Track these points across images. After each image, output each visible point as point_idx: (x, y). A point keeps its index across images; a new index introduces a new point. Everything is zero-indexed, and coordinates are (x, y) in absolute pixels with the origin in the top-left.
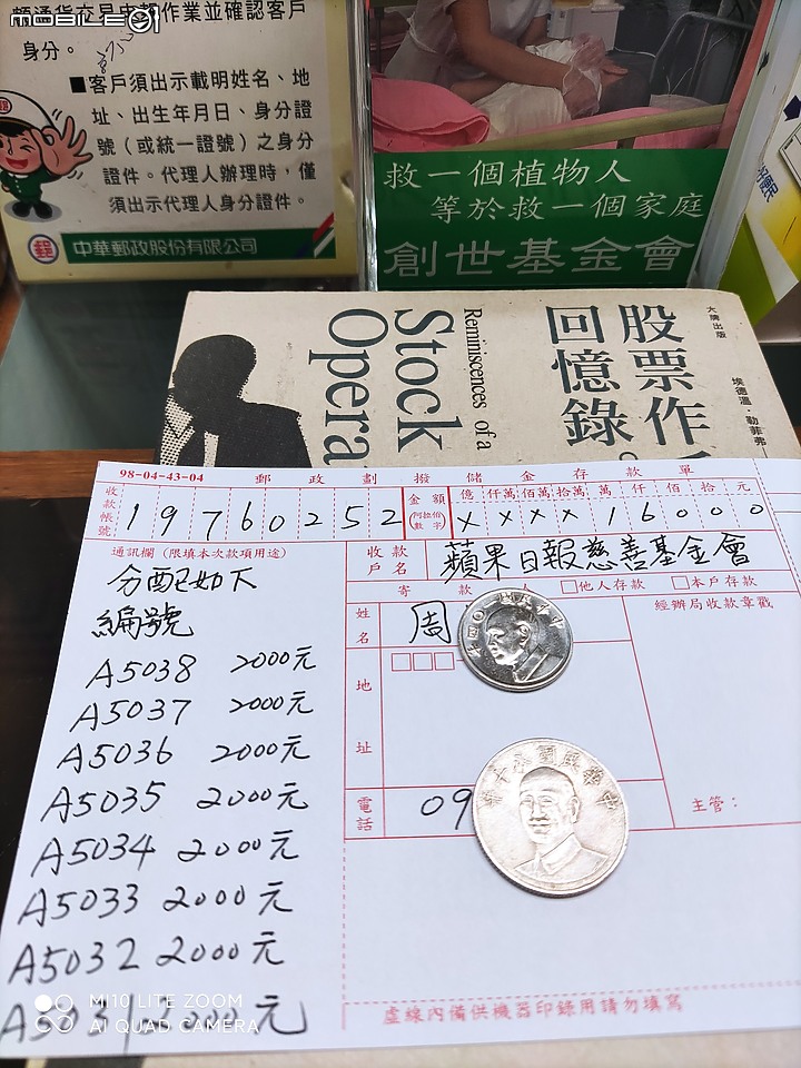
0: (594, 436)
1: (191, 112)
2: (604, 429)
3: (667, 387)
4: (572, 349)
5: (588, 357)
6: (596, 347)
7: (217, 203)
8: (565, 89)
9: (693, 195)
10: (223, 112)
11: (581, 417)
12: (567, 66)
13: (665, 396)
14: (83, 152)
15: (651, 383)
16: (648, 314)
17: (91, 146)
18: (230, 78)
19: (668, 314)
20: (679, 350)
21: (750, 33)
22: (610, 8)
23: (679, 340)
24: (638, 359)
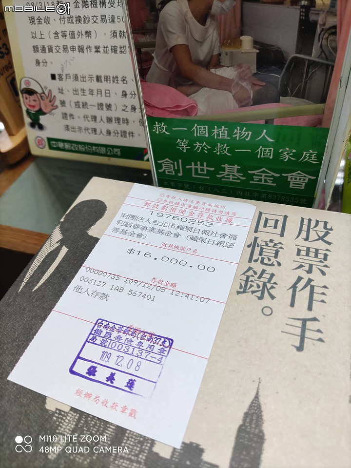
0: (253, 292)
1: (95, 92)
2: (261, 289)
3: (310, 271)
4: (263, 237)
5: (271, 244)
6: (277, 239)
7: (104, 132)
8: (234, 92)
9: (311, 151)
10: (108, 93)
11: (251, 278)
12: (233, 80)
13: (306, 277)
14: (55, 105)
15: (301, 266)
16: (317, 225)
17: (57, 103)
18: (111, 79)
19: (329, 227)
20: (327, 250)
21: (333, 67)
22: (251, 51)
23: (329, 243)
24: (299, 251)
